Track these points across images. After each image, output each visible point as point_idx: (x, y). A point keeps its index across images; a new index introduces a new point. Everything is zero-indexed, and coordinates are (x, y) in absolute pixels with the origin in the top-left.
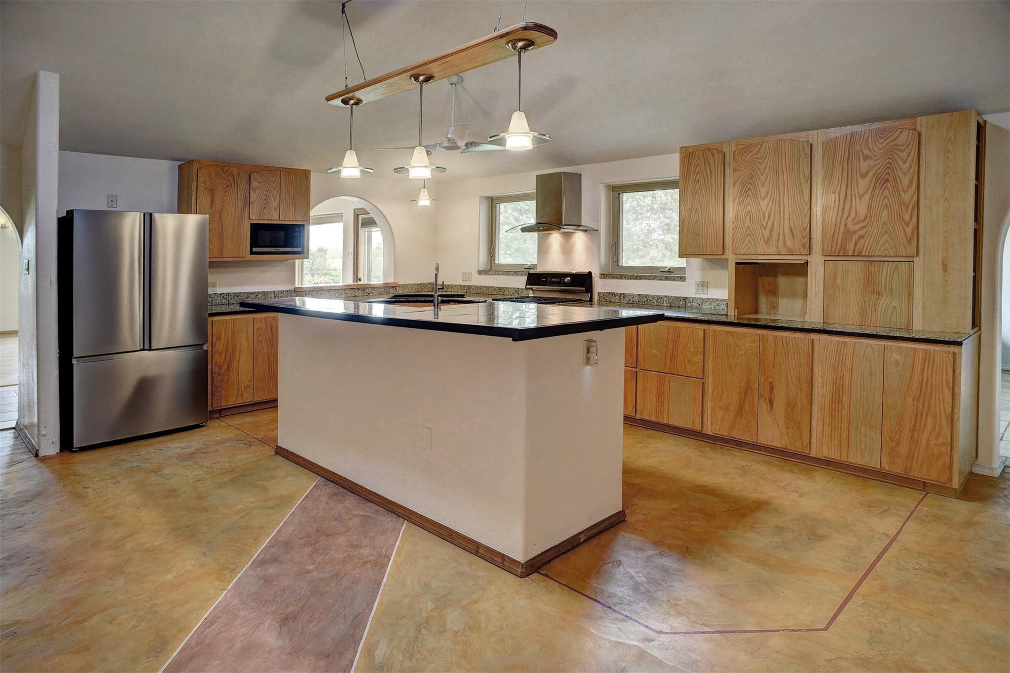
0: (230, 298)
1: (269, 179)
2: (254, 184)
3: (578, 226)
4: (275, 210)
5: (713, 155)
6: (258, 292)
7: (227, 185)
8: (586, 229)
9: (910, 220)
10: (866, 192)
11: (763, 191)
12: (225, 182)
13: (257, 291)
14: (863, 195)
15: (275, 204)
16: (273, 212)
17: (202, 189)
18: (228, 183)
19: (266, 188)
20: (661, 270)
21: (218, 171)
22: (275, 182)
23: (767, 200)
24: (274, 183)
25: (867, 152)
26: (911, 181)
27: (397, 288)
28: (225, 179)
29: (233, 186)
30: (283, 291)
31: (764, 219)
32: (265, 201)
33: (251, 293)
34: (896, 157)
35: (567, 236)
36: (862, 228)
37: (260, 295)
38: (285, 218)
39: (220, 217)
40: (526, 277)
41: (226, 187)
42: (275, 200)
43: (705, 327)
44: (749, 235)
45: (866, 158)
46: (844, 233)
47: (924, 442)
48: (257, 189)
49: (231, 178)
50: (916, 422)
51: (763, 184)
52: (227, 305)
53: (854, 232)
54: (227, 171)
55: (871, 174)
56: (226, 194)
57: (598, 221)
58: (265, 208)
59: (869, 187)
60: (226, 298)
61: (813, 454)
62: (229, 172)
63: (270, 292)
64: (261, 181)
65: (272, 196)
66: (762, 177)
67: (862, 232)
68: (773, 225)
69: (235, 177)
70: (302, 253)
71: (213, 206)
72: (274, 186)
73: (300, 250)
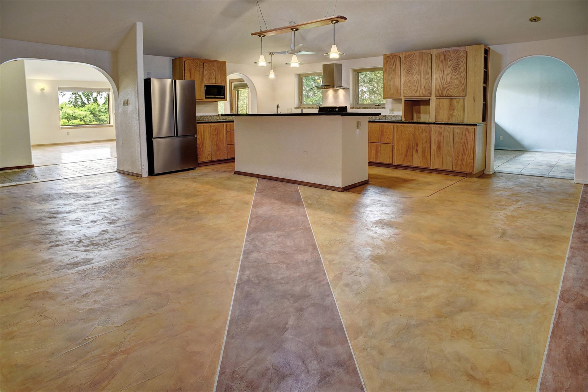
1: (211, 65)
2: (205, 68)
3: (340, 86)
4: (214, 79)
5: (396, 58)
8: (344, 88)
9: (464, 83)
10: (450, 73)
11: (415, 72)
12: (194, 67)
14: (449, 74)
15: (213, 76)
16: (213, 80)
17: (187, 70)
18: (196, 67)
19: (210, 70)
20: (375, 105)
21: (192, 61)
22: (213, 66)
23: (416, 76)
25: (450, 58)
26: (464, 69)
28: (194, 65)
29: (198, 69)
31: (415, 83)
32: (210, 75)
34: (460, 60)
35: (336, 91)
36: (449, 86)
38: (217, 83)
40: (318, 109)
41: (195, 69)
43: (393, 124)
44: (409, 89)
45: (450, 60)
46: (442, 88)
47: (465, 159)
48: (207, 70)
49: (197, 65)
50: (463, 153)
51: (415, 70)
53: (446, 88)
54: (195, 62)
55: (451, 67)
56: (195, 72)
57: (349, 85)
58: (210, 78)
59: (451, 71)
61: (431, 168)
63: (209, 116)
64: (208, 66)
65: (212, 73)
66: (414, 67)
67: (448, 88)
68: (418, 85)
69: (199, 65)
70: (224, 98)
71: (191, 77)
72: (213, 68)
73: (223, 97)
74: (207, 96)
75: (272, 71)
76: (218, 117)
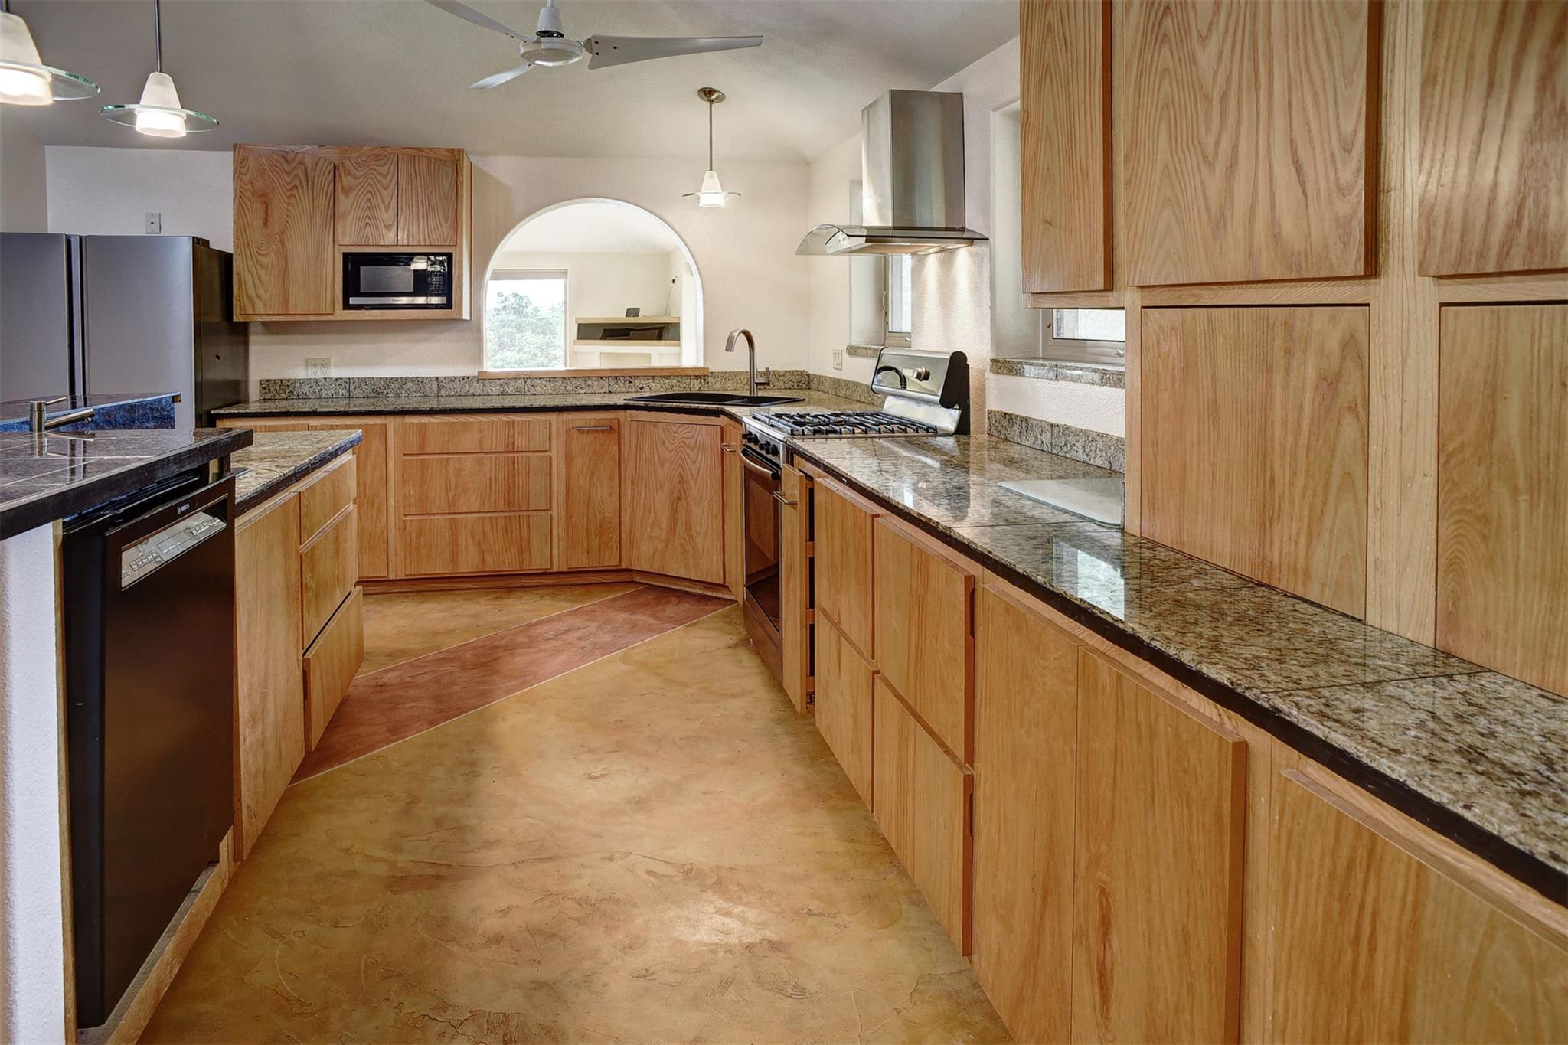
0: (352, 387)
1: (375, 170)
2: (346, 180)
4: (389, 227)
6: (406, 379)
7: (293, 185)
12: (289, 180)
13: (404, 376)
15: (388, 218)
16: (385, 231)
17: (251, 195)
18: (296, 182)
19: (370, 189)
21: (277, 161)
22: (386, 175)
24: (385, 177)
27: (710, 380)
28: (288, 174)
29: (305, 187)
30: (455, 378)
32: (368, 212)
33: (392, 379)
37: (409, 384)
38: (408, 241)
39: (282, 242)
41: (292, 188)
42: (388, 209)
48: (351, 189)
49: (300, 174)
52: (350, 400)
54: (293, 160)
56: (293, 201)
58: (367, 224)
60: (345, 387)
62: (295, 163)
63: (430, 379)
64: (358, 174)
65: (380, 200)
69: (309, 171)
70: (448, 305)
71: (269, 223)
72: (384, 182)
73: (443, 300)
74: (352, 301)
75: (715, 174)
76: (475, 384)
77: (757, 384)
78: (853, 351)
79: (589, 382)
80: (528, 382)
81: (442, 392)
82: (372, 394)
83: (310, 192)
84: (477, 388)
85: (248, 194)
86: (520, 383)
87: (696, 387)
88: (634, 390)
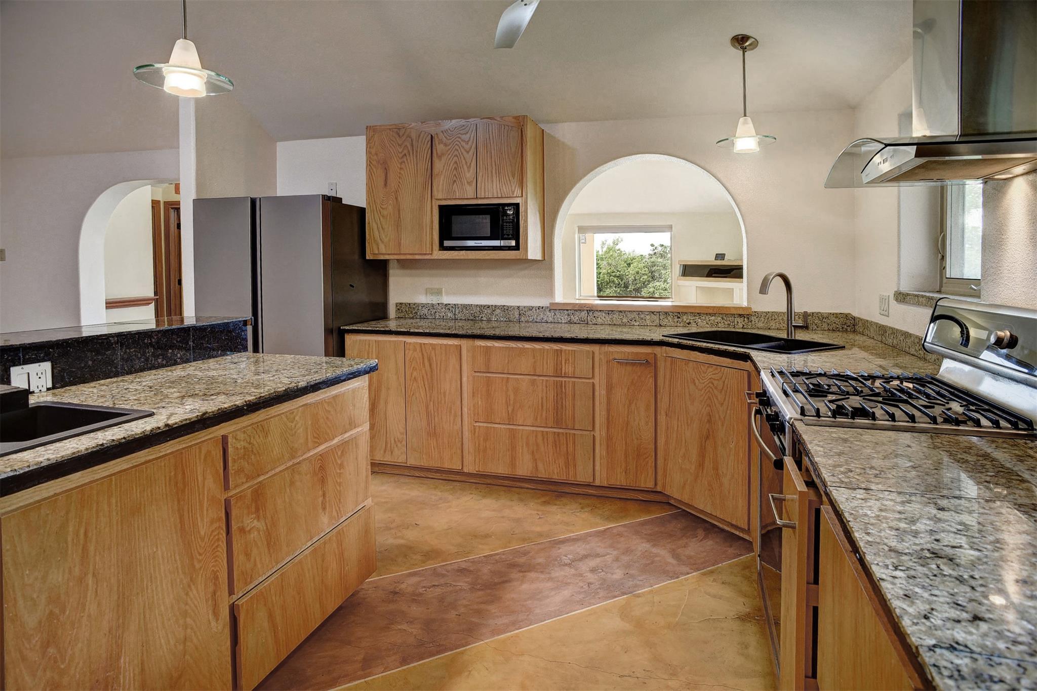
0: (457, 311)
1: (459, 137)
2: (439, 148)
4: (471, 184)
6: (496, 306)
7: (403, 153)
12: (400, 150)
13: (492, 305)
15: (469, 175)
16: (469, 187)
18: (406, 151)
19: (456, 153)
21: (393, 136)
22: (468, 141)
24: (467, 143)
27: (753, 318)
28: (400, 145)
29: (411, 155)
30: (533, 307)
32: (455, 172)
33: (485, 306)
37: (498, 311)
38: (485, 195)
39: (396, 198)
41: (403, 157)
42: (469, 167)
48: (443, 154)
49: (408, 145)
52: (454, 321)
54: (403, 135)
56: (403, 166)
58: (455, 181)
60: (452, 311)
62: (405, 137)
63: (513, 308)
64: (448, 142)
65: (463, 162)
69: (414, 143)
70: (517, 248)
71: (388, 185)
72: (467, 147)
73: (513, 243)
74: (447, 243)
75: (749, 119)
76: (548, 313)
77: (795, 327)
78: (902, 297)
79: (642, 316)
80: (591, 314)
81: (523, 319)
82: (472, 318)
83: (415, 159)
84: (549, 316)
85: (374, 163)
86: (584, 314)
87: (739, 326)
88: (682, 325)
